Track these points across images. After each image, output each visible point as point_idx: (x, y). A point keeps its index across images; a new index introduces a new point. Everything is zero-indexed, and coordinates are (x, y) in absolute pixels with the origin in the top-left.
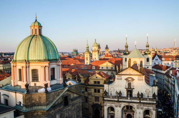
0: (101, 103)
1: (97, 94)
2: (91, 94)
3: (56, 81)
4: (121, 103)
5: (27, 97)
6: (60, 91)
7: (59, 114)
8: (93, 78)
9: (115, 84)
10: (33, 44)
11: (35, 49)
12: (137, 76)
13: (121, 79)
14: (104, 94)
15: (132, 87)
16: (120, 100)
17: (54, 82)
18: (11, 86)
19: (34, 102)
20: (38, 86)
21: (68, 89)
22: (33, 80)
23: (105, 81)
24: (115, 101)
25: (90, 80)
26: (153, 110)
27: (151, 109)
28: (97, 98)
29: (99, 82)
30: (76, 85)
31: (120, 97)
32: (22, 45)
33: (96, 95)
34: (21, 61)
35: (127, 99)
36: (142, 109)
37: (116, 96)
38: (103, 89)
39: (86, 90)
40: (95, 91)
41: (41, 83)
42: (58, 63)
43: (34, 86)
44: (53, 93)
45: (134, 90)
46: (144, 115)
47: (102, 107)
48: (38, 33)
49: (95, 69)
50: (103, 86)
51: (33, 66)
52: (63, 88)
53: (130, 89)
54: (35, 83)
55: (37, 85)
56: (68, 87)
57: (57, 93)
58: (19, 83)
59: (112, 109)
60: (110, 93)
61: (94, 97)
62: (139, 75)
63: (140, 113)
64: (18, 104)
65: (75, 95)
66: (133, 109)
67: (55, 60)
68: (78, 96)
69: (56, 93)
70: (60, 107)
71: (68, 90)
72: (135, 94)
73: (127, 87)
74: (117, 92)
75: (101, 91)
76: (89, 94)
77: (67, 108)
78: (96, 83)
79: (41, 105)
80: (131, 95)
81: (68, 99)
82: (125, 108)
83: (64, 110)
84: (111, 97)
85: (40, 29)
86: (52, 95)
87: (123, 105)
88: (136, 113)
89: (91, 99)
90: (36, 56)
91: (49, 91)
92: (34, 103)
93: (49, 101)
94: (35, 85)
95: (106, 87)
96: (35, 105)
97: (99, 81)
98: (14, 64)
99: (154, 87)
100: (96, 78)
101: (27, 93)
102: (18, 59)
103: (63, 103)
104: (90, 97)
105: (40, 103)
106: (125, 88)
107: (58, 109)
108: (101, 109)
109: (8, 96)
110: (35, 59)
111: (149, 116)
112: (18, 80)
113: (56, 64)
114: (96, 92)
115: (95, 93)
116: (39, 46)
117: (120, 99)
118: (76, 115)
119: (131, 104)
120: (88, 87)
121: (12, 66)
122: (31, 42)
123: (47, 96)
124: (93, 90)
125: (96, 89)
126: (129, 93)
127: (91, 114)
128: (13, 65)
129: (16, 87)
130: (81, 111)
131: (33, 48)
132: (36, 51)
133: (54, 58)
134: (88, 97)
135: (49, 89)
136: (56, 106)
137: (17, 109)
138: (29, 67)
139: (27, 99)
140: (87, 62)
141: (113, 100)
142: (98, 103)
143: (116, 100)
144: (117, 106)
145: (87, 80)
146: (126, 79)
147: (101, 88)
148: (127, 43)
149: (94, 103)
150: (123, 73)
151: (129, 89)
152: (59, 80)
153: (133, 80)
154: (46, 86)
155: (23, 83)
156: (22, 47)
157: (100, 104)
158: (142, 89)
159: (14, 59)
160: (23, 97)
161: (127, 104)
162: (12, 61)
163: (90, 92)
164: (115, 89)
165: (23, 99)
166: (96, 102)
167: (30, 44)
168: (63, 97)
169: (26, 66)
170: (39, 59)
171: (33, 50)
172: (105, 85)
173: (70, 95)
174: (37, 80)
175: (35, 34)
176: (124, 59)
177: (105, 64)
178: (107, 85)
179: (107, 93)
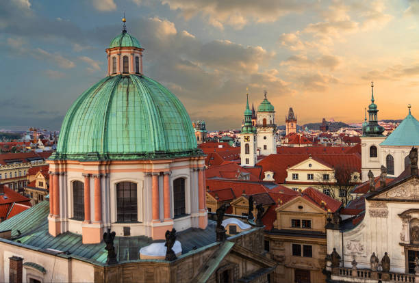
1: (302, 262)
2: (284, 260)
3: (189, 220)
5: (109, 275)
6: (208, 252)
8: (288, 209)
9: (364, 230)
10: (120, 103)
11: (128, 118)
13: (384, 215)
14: (329, 264)
17: (183, 224)
18: (48, 234)
20: (135, 238)
21: (233, 247)
22: (121, 219)
23: (329, 220)
25: (278, 215)
28: (302, 275)
29: (307, 223)
30: (252, 233)
31: (386, 275)
32: (83, 106)
33: (299, 265)
34: (86, 158)
35: (412, 281)
37: (370, 270)
38: (325, 245)
39: (267, 247)
40: (296, 251)
42: (195, 163)
43: (123, 235)
44: (191, 260)
48: (131, 70)
49: (271, 179)
50: (324, 236)
51: (120, 174)
52: (215, 244)
53: (416, 247)
54: (125, 228)
55: (131, 231)
56: (231, 241)
57: (201, 261)
58: (75, 227)
60: (348, 259)
61: (293, 271)
67: (188, 152)
68: (256, 268)
69: (198, 260)
71: (232, 252)
73: (407, 241)
75: (316, 250)
76: (279, 260)
78: (298, 225)
84: (355, 273)
85: (137, 58)
86: (186, 267)
89: (282, 276)
90: (132, 140)
94: (127, 231)
95: (334, 239)
97: (307, 218)
98: (60, 167)
100: (298, 210)
101: (108, 262)
102: (72, 149)
104: (279, 269)
106: (401, 244)
109: (43, 270)
110: (126, 150)
112: (70, 217)
113: (190, 167)
114: (299, 255)
115: (297, 258)
116: (138, 109)
117: (386, 280)
120: (273, 237)
121: (54, 171)
122: (115, 99)
123: (172, 273)
124: (289, 248)
125: (300, 246)
128: (57, 169)
129: (64, 239)
131: (120, 114)
132: (131, 127)
133: (185, 147)
135: (177, 247)
138: (108, 175)
139: (110, 281)
146: (403, 215)
147: (316, 243)
148: (373, 101)
151: (414, 249)
152: (197, 216)
154: (171, 237)
155: (90, 226)
156: (84, 113)
159: (59, 149)
160: (96, 274)
162: (53, 157)
163: (279, 253)
164: (365, 248)
165: (95, 280)
167: (110, 102)
169: (100, 171)
170: (139, 150)
171: (120, 121)
172: (330, 233)
173: (235, 266)
174: (133, 218)
175: (122, 71)
176: (365, 151)
177: (304, 165)
178: (337, 233)
179: (339, 257)
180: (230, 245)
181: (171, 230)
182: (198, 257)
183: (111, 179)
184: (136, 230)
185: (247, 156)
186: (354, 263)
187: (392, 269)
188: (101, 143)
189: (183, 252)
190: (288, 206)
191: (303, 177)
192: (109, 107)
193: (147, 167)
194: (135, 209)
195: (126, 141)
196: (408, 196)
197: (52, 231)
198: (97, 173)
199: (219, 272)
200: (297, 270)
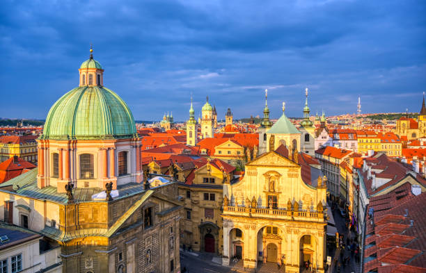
0: (216, 221)
1: (209, 204)
2: (199, 203)
3: (129, 178)
4: (255, 221)
5: (68, 210)
6: (136, 197)
7: (134, 245)
8: (202, 172)
9: (244, 183)
10: (84, 104)
11: (88, 114)
12: (287, 169)
13: (256, 174)
14: (223, 204)
15: (276, 190)
16: (253, 215)
17: (125, 180)
18: (37, 187)
19: (84, 220)
20: (91, 189)
21: (153, 193)
22: (83, 177)
24: (243, 217)
25: (196, 175)
26: (317, 236)
27: (313, 234)
28: (209, 212)
29: (213, 180)
30: (169, 185)
31: (253, 210)
32: (61, 105)
33: (207, 206)
34: (59, 139)
35: (268, 213)
36: (296, 232)
37: (245, 207)
38: (222, 194)
39: (189, 196)
40: (206, 197)
41: (99, 181)
42: (134, 142)
43: (84, 187)
44: (123, 201)
45: (280, 195)
46: (301, 245)
47: (219, 228)
48: (94, 83)
49: (205, 154)
50: (221, 187)
51: (82, 149)
52: (143, 191)
54: (85, 182)
55: (89, 185)
56: (153, 190)
57: (131, 202)
58: (54, 182)
59: (238, 233)
60: (234, 201)
61: (204, 210)
62: (290, 167)
63: (292, 241)
64: (49, 224)
65: (167, 206)
66: (280, 234)
67: (129, 136)
68: (171, 206)
70: (136, 230)
71: (152, 196)
72: (282, 203)
73: (267, 190)
74: (247, 199)
75: (217, 197)
76: (194, 203)
77: (150, 232)
78: (207, 181)
79: (97, 227)
80: (275, 207)
81: (153, 214)
82: (264, 232)
83: (145, 235)
84: (236, 209)
85: (99, 76)
86: (120, 205)
87: (260, 224)
88: (286, 241)
89: (197, 213)
90: (91, 128)
91: (115, 198)
92: (83, 222)
93: (114, 219)
94: (87, 185)
95: (227, 189)
96: (85, 227)
97: (212, 177)
98: (44, 144)
99: (319, 190)
101: (69, 203)
102: (52, 133)
103: (143, 222)
104: (195, 209)
105: (96, 222)
106: (264, 192)
107: (131, 234)
108: (218, 234)
109: (29, 209)
110: (87, 134)
111: (312, 247)
112: (51, 176)
113: (130, 145)
114: (208, 199)
115: (206, 202)
116: (96, 108)
117: (253, 213)
118: (167, 246)
119: (275, 224)
120: (192, 189)
121: (40, 147)
122: (81, 101)
123: (110, 209)
124: (201, 196)
125: (208, 194)
126: (271, 202)
127: (196, 243)
128: (42, 146)
129: (47, 189)
130: (178, 238)
131: (84, 111)
132: (91, 119)
133: (127, 132)
134: (191, 210)
135: (115, 193)
136: (128, 227)
137: (47, 235)
138: (75, 149)
139: (69, 215)
140: (191, 142)
141: (241, 214)
142: (211, 220)
143: (247, 214)
144: (247, 228)
145: (191, 176)
146: (266, 175)
147: (217, 192)
149: (203, 221)
150: (260, 162)
151: (271, 194)
152: (135, 175)
153: (279, 175)
154: (109, 187)
155: (62, 181)
156: (61, 110)
157: (215, 223)
158: (296, 195)
159: (45, 133)
160: (61, 210)
161: (267, 223)
162: (40, 138)
163: (195, 199)
164: (244, 194)
165: (60, 214)
166: (207, 220)
167: (78, 103)
168: (142, 209)
169: (69, 147)
170: (95, 134)
171: (83, 115)
173: (156, 205)
175: (88, 83)
176: (261, 136)
177: (225, 145)
178: (229, 185)
179: (228, 200)
180: (150, 192)
181: (109, 183)
182: (128, 199)
183: (77, 151)
184: (92, 184)
185: (191, 139)
186: (236, 203)
188: (70, 129)
189: (119, 196)
190: (201, 170)
191: (224, 152)
192: (77, 107)
193: (99, 144)
194: (92, 170)
195: (87, 128)
196: (269, 163)
198: (67, 148)
199: (144, 209)
200: (206, 209)
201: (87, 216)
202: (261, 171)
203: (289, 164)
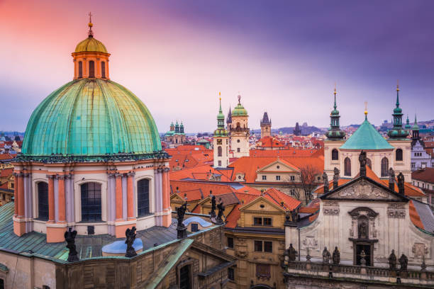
0: (275, 284)
1: (263, 257)
2: (247, 256)
4: (338, 286)
6: (169, 249)
8: (250, 209)
9: (318, 227)
11: (92, 122)
12: (386, 206)
13: (336, 213)
14: (287, 258)
15: (371, 237)
16: (336, 275)
17: (146, 223)
18: (13, 234)
19: (92, 286)
20: (98, 236)
21: (193, 244)
22: (85, 218)
23: (288, 218)
24: (320, 279)
25: (242, 214)
28: (263, 269)
29: (268, 221)
30: (213, 230)
31: (336, 268)
32: (48, 108)
33: (260, 260)
35: (359, 272)
38: (284, 241)
39: (231, 244)
40: (258, 247)
41: (110, 224)
43: (87, 234)
44: (151, 256)
45: (376, 246)
48: (97, 75)
49: (242, 180)
50: (283, 232)
51: (83, 176)
52: (176, 240)
53: (364, 241)
54: (89, 227)
55: (95, 230)
56: (191, 238)
57: (161, 257)
58: (40, 227)
60: (303, 253)
61: (255, 266)
62: (392, 201)
65: (210, 262)
67: (152, 155)
68: (216, 263)
69: (158, 257)
71: (191, 248)
72: (380, 254)
73: (356, 236)
74: (325, 250)
75: (276, 246)
76: (240, 256)
78: (261, 223)
80: (369, 261)
81: (191, 274)
84: (308, 266)
85: (103, 63)
86: (146, 263)
89: (245, 270)
90: (96, 143)
93: (139, 284)
94: (91, 230)
95: (291, 235)
97: (268, 216)
100: (260, 208)
101: (69, 260)
102: (37, 151)
103: (178, 287)
104: (242, 264)
106: (350, 239)
109: (6, 269)
110: (91, 153)
112: (35, 217)
113: (154, 168)
115: (258, 254)
117: (335, 272)
120: (236, 234)
122: (80, 101)
123: (132, 268)
124: (251, 245)
125: (261, 242)
128: (22, 171)
129: (29, 238)
131: (84, 117)
132: (95, 130)
133: (149, 150)
134: (235, 266)
138: (73, 176)
139: (71, 278)
140: (220, 162)
141: (315, 274)
142: (266, 282)
143: (325, 274)
145: (233, 214)
146: (353, 214)
147: (276, 239)
149: (255, 284)
150: (344, 194)
151: (361, 243)
152: (161, 215)
153: (374, 215)
154: (131, 235)
155: (54, 225)
156: (49, 116)
157: (272, 285)
158: (401, 244)
160: (58, 271)
161: (358, 288)
163: (242, 249)
164: (319, 243)
165: (56, 277)
166: (261, 281)
167: (75, 105)
168: (177, 268)
169: (65, 173)
170: (103, 152)
171: (84, 124)
172: (288, 229)
173: (196, 261)
174: (98, 217)
175: (88, 76)
176: (328, 154)
177: (272, 167)
178: (294, 230)
179: (295, 252)
180: (191, 241)
181: (131, 229)
182: (158, 253)
183: (76, 180)
184: (100, 229)
185: (220, 158)
186: (308, 257)
187: (342, 262)
188: (65, 146)
189: (144, 249)
190: (251, 205)
191: (270, 178)
192: (74, 111)
194: (99, 209)
195: (90, 143)
196: (358, 195)
197: (17, 231)
198: (62, 175)
199: (179, 267)
200: (258, 264)
201: (98, 279)
202: (345, 208)
203: (391, 197)
